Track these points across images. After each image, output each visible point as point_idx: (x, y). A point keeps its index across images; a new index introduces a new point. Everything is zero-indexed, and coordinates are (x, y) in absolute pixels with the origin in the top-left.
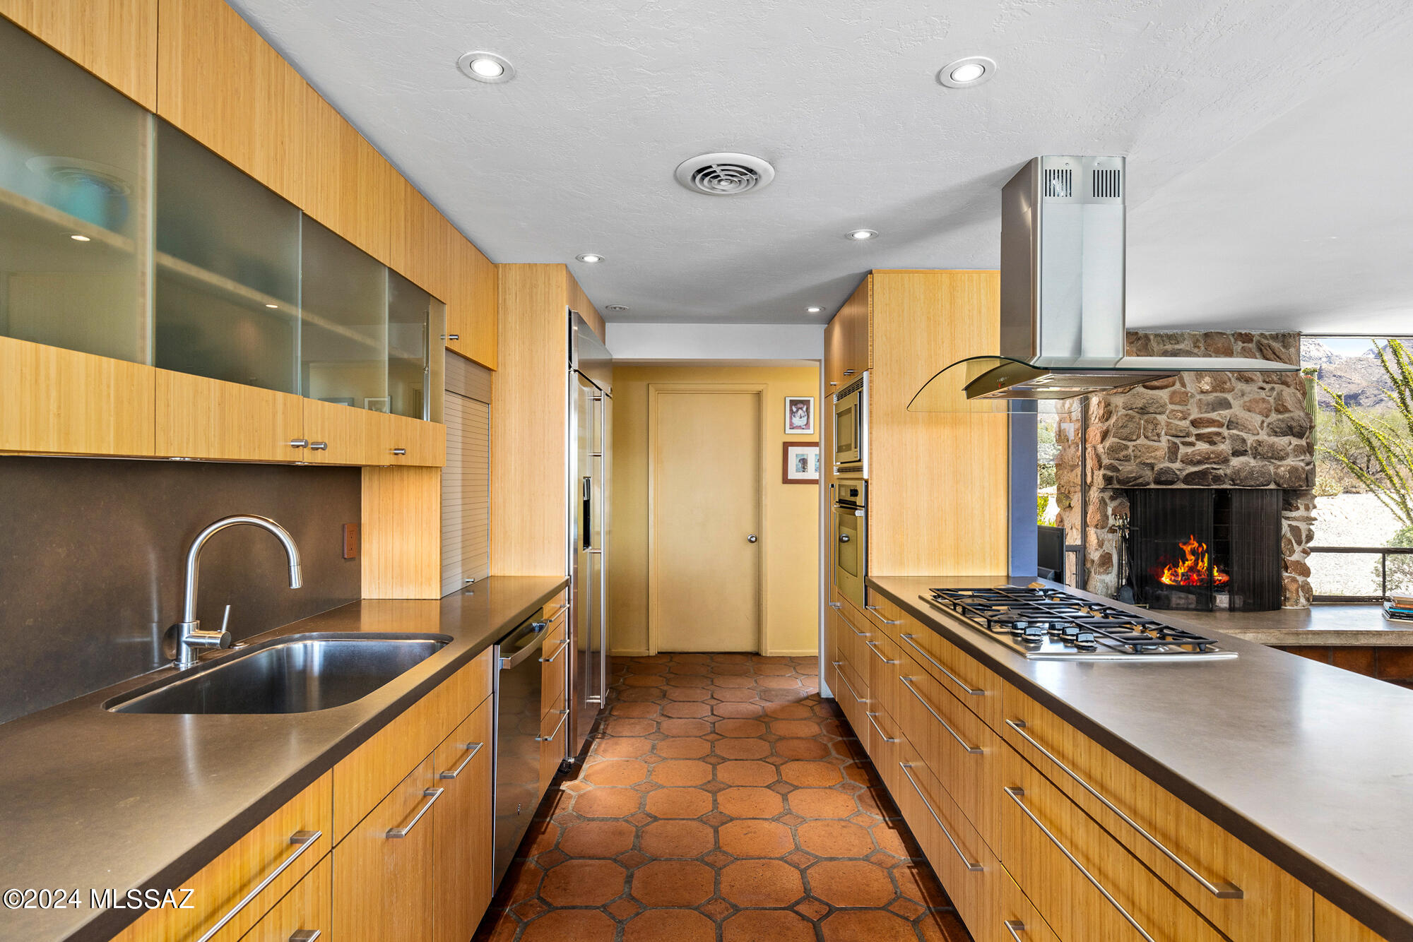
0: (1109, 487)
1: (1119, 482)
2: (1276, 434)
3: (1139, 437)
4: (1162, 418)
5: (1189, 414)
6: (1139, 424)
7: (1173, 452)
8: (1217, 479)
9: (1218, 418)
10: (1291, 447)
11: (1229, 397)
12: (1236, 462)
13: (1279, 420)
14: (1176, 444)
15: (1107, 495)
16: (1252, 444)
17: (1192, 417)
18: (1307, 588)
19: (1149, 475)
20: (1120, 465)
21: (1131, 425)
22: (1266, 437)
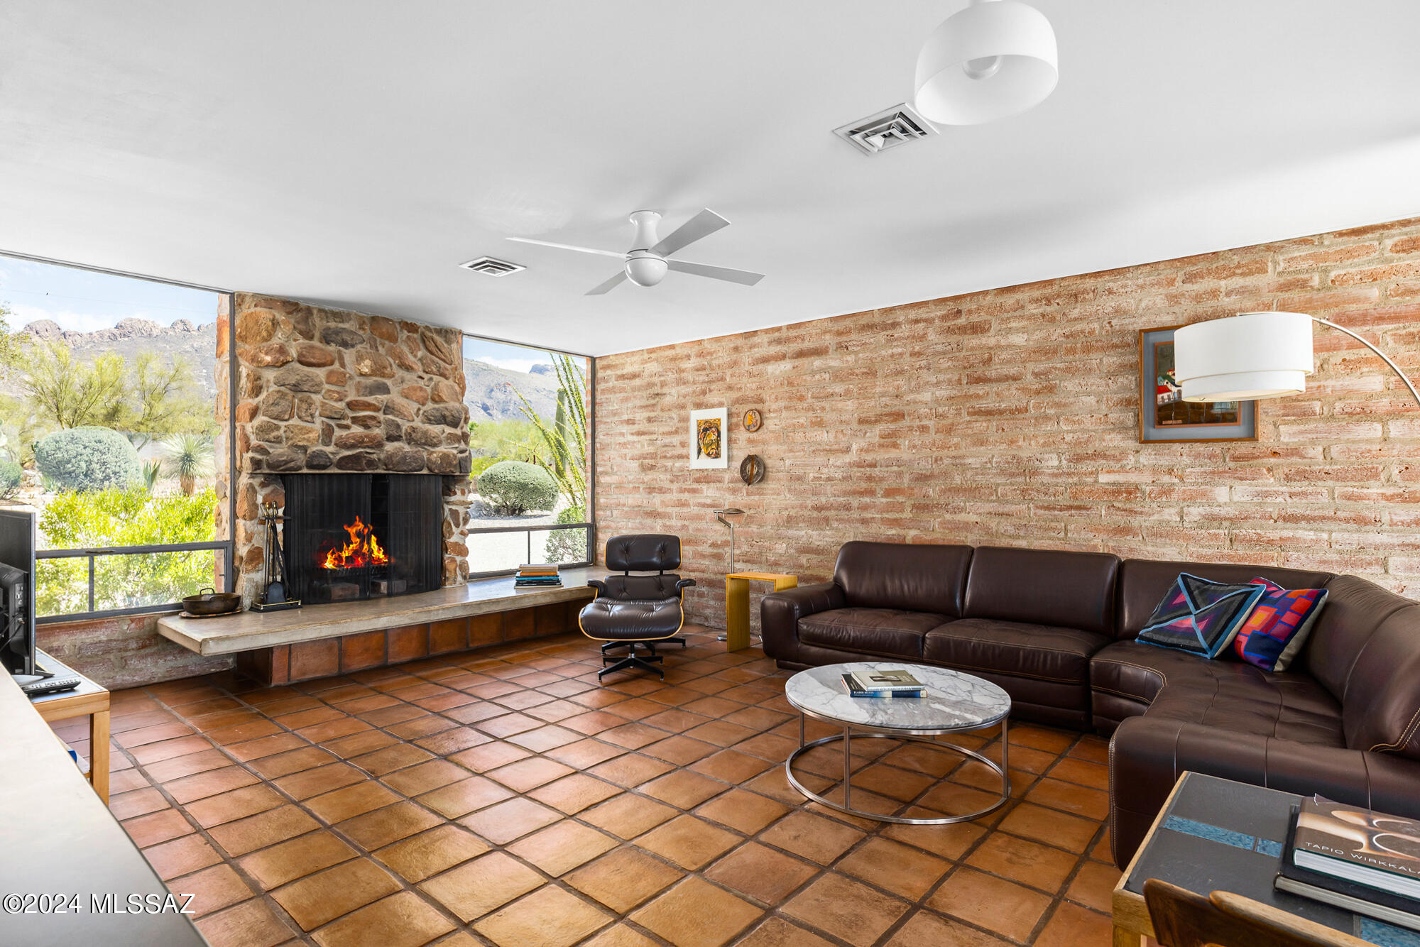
0: (258, 471)
1: (269, 466)
2: (429, 421)
3: (291, 417)
4: (317, 398)
5: (346, 396)
6: (292, 402)
7: (327, 433)
8: (371, 463)
9: (374, 402)
10: (445, 435)
11: (389, 382)
12: (390, 447)
13: (434, 409)
14: (330, 426)
15: (256, 482)
16: (406, 430)
17: (348, 399)
18: (464, 567)
19: (301, 458)
20: (271, 447)
21: (283, 403)
22: (420, 425)
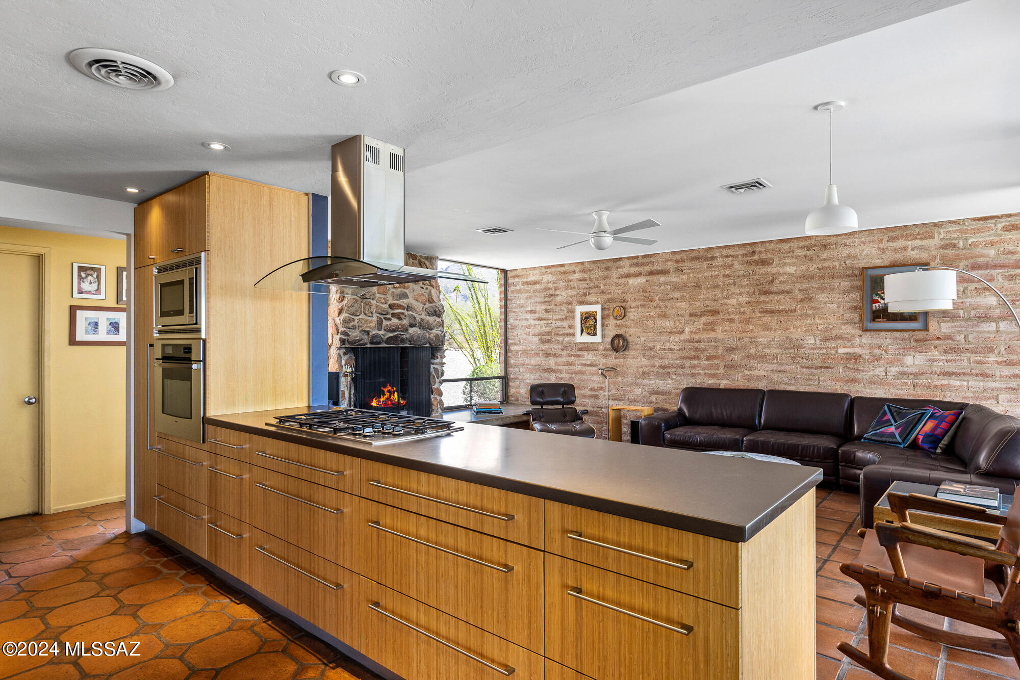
0: (343, 346)
1: (349, 342)
2: (429, 315)
3: (361, 314)
4: (373, 302)
5: (388, 301)
6: (361, 305)
7: (380, 323)
8: (403, 341)
9: (402, 304)
10: (436, 322)
11: (407, 291)
12: (412, 330)
13: (430, 307)
14: (381, 318)
15: (342, 352)
16: (418, 320)
17: (389, 303)
18: (441, 403)
19: (366, 339)
20: (350, 332)
21: (356, 305)
22: (425, 317)
